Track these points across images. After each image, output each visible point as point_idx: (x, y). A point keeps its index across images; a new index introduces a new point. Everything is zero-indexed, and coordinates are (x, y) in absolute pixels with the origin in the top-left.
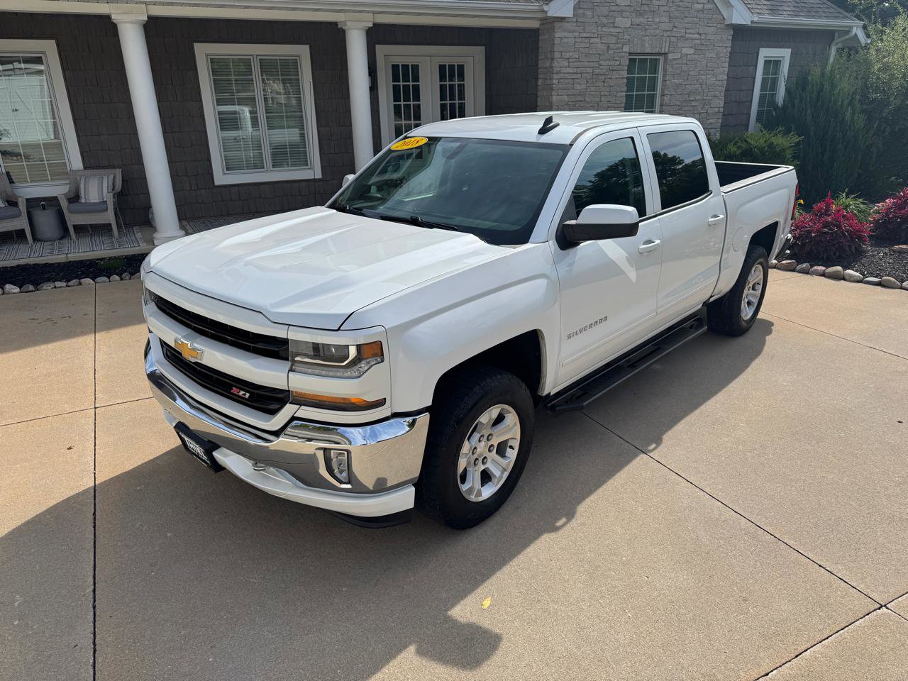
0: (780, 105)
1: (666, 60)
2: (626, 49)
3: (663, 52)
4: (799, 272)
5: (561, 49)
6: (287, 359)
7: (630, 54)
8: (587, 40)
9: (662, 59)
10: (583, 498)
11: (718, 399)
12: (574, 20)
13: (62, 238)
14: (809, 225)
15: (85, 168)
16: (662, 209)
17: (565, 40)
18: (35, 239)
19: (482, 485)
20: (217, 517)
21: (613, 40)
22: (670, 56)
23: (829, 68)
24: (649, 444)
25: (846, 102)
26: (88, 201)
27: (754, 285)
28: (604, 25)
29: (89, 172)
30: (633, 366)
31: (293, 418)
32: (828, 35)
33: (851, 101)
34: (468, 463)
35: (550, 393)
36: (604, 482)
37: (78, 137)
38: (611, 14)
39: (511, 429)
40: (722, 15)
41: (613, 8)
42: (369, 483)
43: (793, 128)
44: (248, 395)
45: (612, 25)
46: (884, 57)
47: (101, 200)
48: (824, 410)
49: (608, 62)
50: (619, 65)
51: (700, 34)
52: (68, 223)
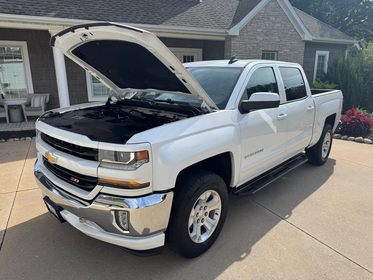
0: (326, 73)
1: (278, 54)
2: (261, 49)
3: (276, 50)
4: (343, 139)
5: (234, 48)
6: (97, 161)
7: (263, 51)
8: (245, 45)
9: (276, 54)
10: (253, 243)
11: (316, 193)
12: (239, 37)
13: (22, 121)
14: (345, 119)
15: (35, 93)
16: (287, 101)
17: (236, 45)
18: (10, 122)
19: (201, 234)
20: (63, 247)
21: (256, 45)
22: (279, 52)
23: (346, 58)
24: (286, 215)
25: (355, 71)
26: (34, 106)
27: (326, 142)
28: (252, 39)
29: (36, 94)
30: (275, 175)
31: (100, 193)
32: (344, 46)
33: (357, 71)
34: (194, 221)
35: (236, 186)
36: (264, 234)
37: (33, 80)
38: (255, 35)
39: (217, 204)
40: (300, 36)
41: (256, 33)
42: (140, 231)
43: (333, 82)
44: (78, 181)
45: (255, 39)
46: (368, 55)
47: (40, 106)
48: (370, 200)
49: (253, 54)
50: (258, 55)
51: (292, 44)
52: (25, 115)
